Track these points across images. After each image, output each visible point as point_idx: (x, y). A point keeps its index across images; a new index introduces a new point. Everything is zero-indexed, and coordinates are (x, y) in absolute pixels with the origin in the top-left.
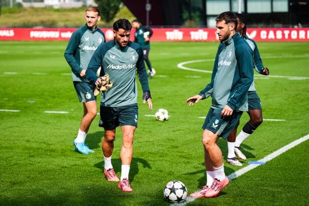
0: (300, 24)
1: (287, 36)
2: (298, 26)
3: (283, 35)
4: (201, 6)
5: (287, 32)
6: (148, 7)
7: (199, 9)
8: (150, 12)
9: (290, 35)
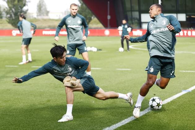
0: (192, 28)
1: (185, 34)
2: (191, 28)
3: (184, 33)
4: (138, 17)
5: (185, 32)
6: (109, 17)
7: (137, 19)
8: (110, 20)
9: (187, 33)
